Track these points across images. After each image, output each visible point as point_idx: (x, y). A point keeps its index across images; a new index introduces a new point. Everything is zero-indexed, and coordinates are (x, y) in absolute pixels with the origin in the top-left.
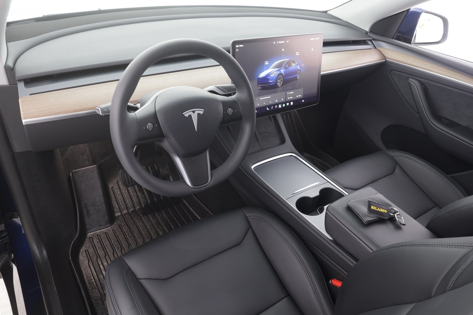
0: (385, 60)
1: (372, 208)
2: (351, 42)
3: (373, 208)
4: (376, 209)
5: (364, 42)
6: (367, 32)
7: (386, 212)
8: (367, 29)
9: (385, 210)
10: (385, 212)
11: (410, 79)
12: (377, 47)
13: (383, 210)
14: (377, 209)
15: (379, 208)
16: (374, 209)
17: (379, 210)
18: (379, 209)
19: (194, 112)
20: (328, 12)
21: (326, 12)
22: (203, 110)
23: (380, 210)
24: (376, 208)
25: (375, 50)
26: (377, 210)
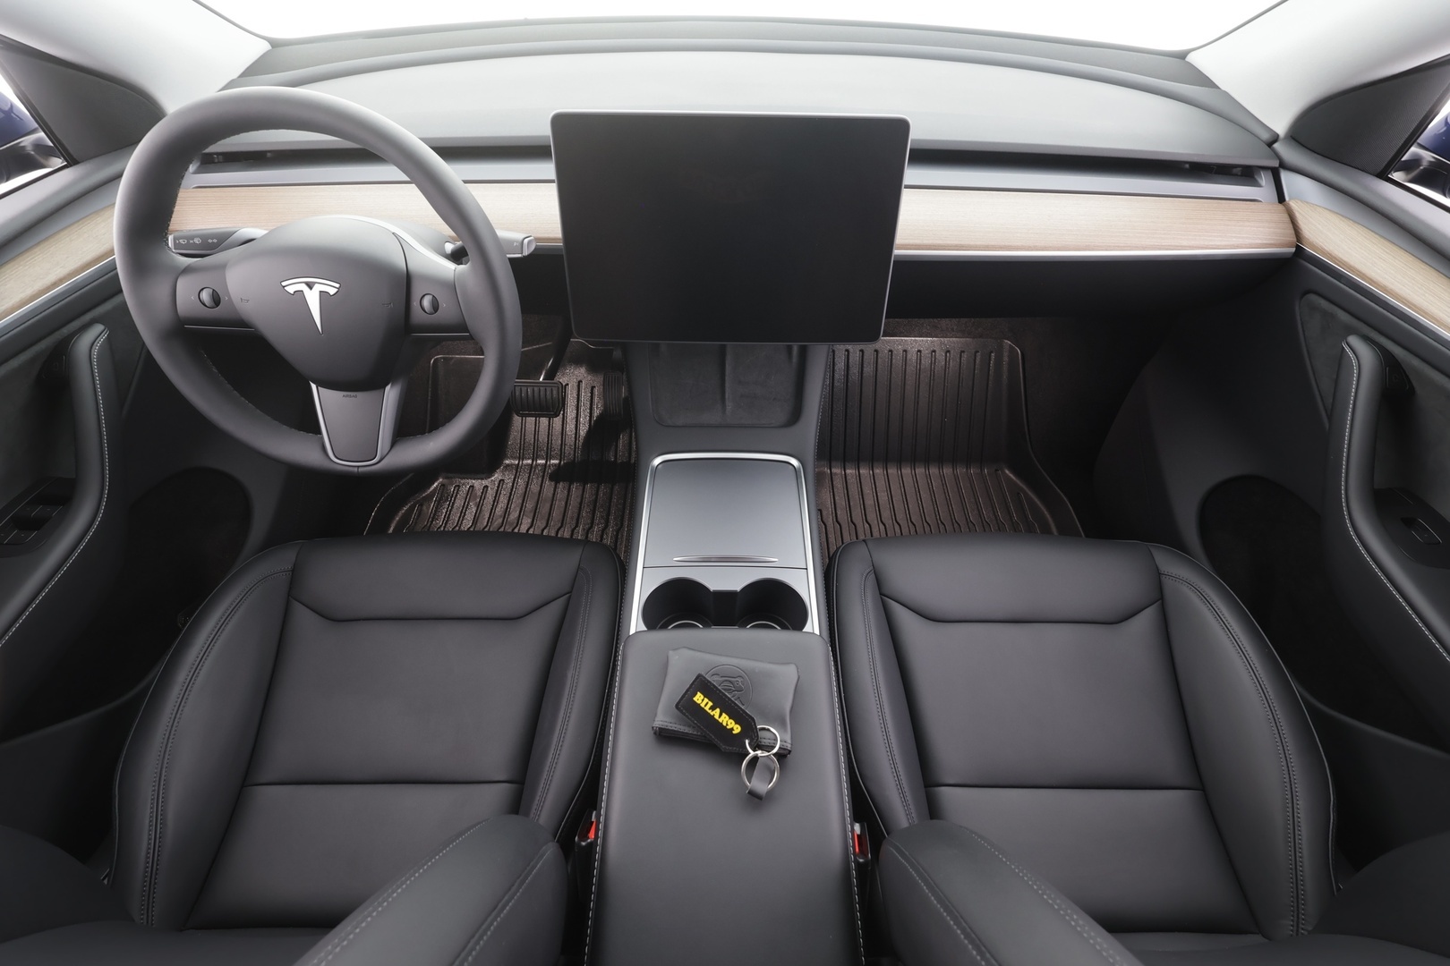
0: (1293, 250)
1: (695, 699)
2: (1187, 166)
3: (699, 702)
4: (707, 708)
5: (1246, 174)
6: (1278, 135)
7: (734, 732)
8: (1280, 125)
9: (738, 726)
10: (732, 729)
11: (1353, 340)
12: (1290, 199)
13: (731, 721)
14: (713, 708)
15: (718, 710)
16: (702, 705)
17: (717, 717)
18: (716, 713)
19: (310, 286)
20: (1191, 58)
21: (1182, 56)
22: (337, 285)
23: (720, 717)
24: (710, 704)
25: (1281, 207)
26: (709, 711)
